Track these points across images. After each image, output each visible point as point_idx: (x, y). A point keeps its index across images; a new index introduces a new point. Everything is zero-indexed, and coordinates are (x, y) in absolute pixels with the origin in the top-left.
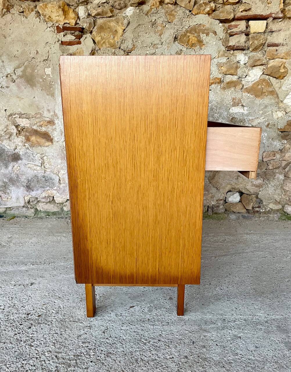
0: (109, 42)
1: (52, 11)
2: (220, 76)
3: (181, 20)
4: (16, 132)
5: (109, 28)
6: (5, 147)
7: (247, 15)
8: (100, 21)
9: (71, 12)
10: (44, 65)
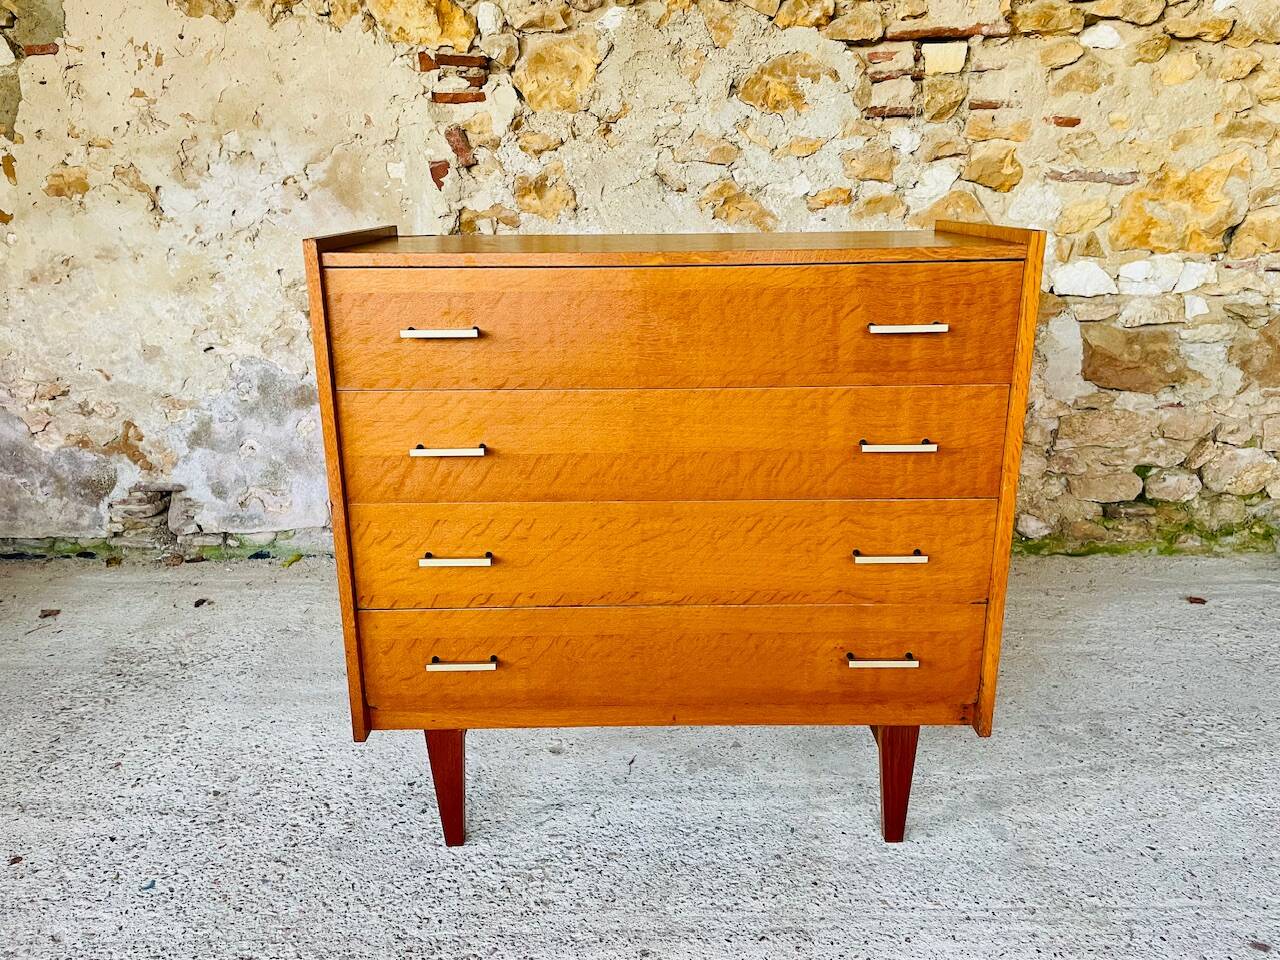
0: (558, 95)
1: (407, 15)
2: (848, 184)
3: (747, 43)
4: (306, 329)
5: (561, 60)
6: (276, 367)
7: (918, 31)
8: (534, 42)
9: (458, 17)
10: (386, 154)
